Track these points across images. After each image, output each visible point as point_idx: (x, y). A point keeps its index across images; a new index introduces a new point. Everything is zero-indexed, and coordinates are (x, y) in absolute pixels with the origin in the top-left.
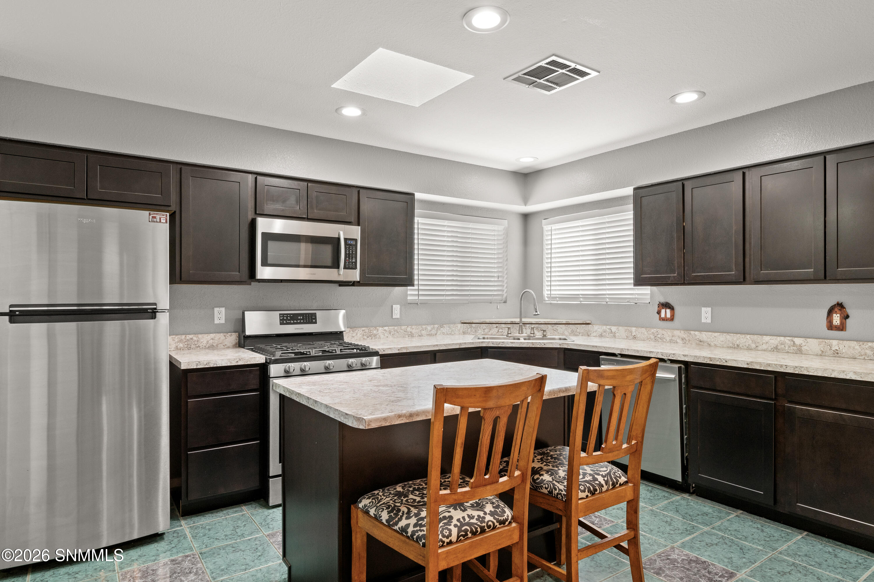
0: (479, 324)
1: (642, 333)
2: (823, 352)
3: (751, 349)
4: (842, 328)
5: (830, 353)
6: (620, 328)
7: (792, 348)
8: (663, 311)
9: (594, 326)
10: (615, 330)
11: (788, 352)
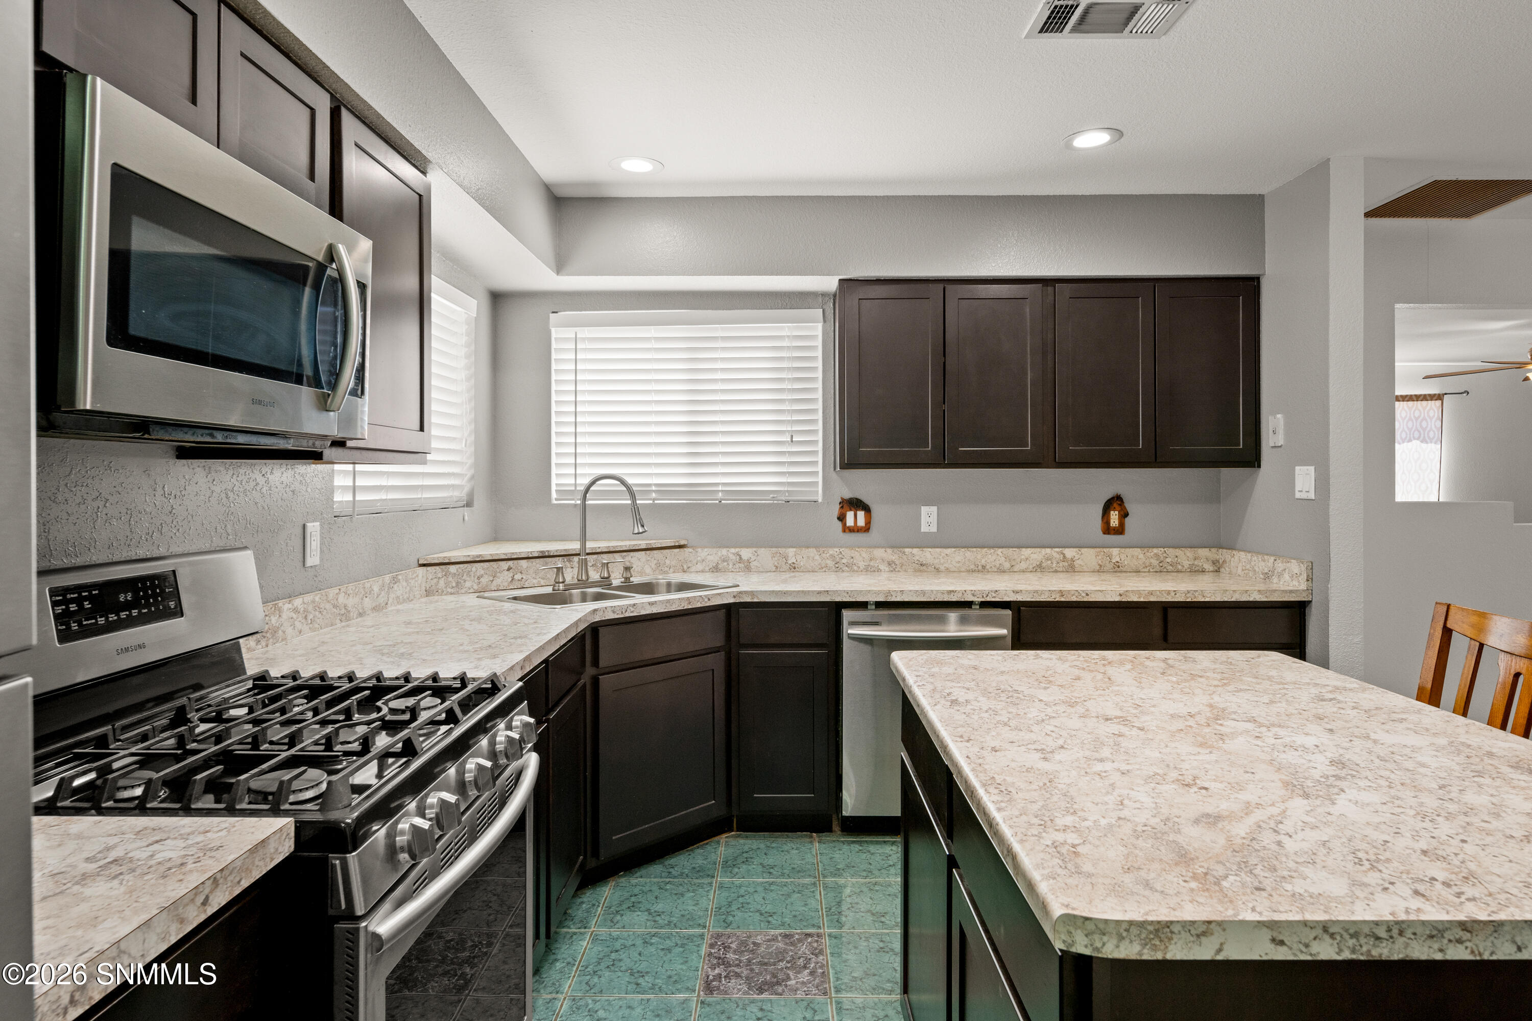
0: (466, 565)
1: (808, 557)
2: (1101, 566)
3: (1004, 572)
4: (1120, 530)
5: (1111, 566)
6: (762, 551)
7: (1061, 564)
8: (850, 515)
9: (699, 550)
10: (750, 555)
11: (1056, 571)
